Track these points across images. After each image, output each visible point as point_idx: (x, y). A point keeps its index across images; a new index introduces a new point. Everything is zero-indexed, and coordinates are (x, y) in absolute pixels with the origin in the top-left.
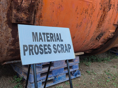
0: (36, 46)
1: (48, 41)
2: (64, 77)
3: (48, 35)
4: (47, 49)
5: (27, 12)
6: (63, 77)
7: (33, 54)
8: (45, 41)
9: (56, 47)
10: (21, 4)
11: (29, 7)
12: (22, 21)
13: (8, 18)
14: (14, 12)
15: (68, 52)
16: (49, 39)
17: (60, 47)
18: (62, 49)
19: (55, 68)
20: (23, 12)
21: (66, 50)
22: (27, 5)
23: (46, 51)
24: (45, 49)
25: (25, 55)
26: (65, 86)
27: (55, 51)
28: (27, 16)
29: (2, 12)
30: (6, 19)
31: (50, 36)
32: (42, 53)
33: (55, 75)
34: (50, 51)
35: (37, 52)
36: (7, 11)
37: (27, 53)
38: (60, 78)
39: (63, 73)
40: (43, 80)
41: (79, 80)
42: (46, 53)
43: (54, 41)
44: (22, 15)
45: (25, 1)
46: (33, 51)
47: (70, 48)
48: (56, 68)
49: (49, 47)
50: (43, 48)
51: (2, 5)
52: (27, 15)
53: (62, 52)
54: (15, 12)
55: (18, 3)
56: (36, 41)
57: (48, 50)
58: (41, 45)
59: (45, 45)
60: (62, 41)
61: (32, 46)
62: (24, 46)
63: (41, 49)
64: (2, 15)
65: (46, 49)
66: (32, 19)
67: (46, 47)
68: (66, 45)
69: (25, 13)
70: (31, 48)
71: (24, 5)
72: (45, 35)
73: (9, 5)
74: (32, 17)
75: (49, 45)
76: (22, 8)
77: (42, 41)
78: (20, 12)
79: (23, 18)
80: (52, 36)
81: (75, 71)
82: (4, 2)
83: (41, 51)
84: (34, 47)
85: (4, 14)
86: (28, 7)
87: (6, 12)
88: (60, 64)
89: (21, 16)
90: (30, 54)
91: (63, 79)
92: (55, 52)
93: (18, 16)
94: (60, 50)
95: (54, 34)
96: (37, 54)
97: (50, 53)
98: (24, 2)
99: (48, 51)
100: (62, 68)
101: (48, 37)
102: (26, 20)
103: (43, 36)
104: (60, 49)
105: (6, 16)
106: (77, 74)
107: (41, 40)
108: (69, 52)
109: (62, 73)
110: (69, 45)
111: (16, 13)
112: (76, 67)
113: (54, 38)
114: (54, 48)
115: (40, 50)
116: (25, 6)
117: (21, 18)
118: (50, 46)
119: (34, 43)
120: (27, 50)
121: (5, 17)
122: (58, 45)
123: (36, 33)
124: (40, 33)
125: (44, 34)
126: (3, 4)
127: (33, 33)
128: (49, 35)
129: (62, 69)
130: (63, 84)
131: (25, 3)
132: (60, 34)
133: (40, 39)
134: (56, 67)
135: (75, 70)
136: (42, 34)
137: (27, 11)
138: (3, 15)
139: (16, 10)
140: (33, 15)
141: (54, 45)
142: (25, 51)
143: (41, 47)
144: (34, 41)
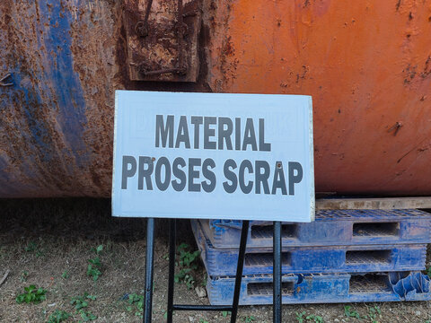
0: (164, 161)
1: (209, 145)
2: (340, 286)
3: (211, 127)
4: (201, 174)
5: (173, 42)
6: (336, 283)
7: (150, 187)
8: (197, 146)
9: (236, 171)
10: (147, 17)
11: (176, 20)
12: (158, 75)
13: (121, 65)
14: (132, 43)
15: (284, 192)
16: (214, 139)
17: (251, 171)
18: (262, 178)
19: (304, 245)
20: (160, 42)
21: (279, 184)
22: (169, 17)
23: (196, 181)
24: (194, 174)
25: (124, 186)
26: (336, 320)
27: (230, 183)
28: (172, 54)
29: (101, 47)
30: (115, 69)
31: (221, 128)
32: (178, 188)
33: (301, 271)
34: (209, 182)
35: (163, 181)
36: (114, 42)
37: (133, 181)
38: (320, 287)
39: (341, 271)
40: (252, 276)
41: (418, 313)
42: (194, 188)
43: (230, 147)
44: (158, 52)
45: (161, 3)
46: (153, 176)
47: (295, 180)
48: (307, 245)
49: (209, 168)
50: (186, 170)
51: (98, 25)
52: (173, 50)
53: (258, 191)
54: (134, 46)
55: (140, 13)
56: (164, 146)
57: (204, 179)
58: (180, 161)
59: (194, 162)
60: (266, 147)
61: (149, 160)
62: (127, 159)
63: (180, 174)
64: (103, 57)
65: (196, 175)
66: (189, 63)
67: (196, 168)
68: (279, 164)
69: (167, 46)
70: (146, 167)
71: (159, 18)
72: (202, 127)
73: (119, 21)
74: (189, 58)
75: (210, 162)
76: (154, 29)
77: (188, 146)
78: (150, 41)
79: (160, 62)
80: (226, 128)
81: (405, 274)
82: (104, 16)
83: (179, 181)
84: (155, 163)
85: (109, 53)
86: (173, 22)
87: (114, 47)
88: (329, 233)
89: (153, 58)
90: (140, 187)
91: (337, 293)
92: (230, 189)
93: (144, 58)
94: (251, 183)
95: (238, 121)
96: (163, 187)
97: (209, 189)
98: (159, 5)
99: (204, 183)
100: (338, 249)
101: (209, 133)
102: (171, 67)
103: (191, 128)
104: (249, 177)
105: (114, 58)
106: (410, 289)
107: (182, 144)
108: (292, 192)
109: (334, 271)
110: (294, 166)
111: (138, 46)
112: (411, 259)
113: (233, 137)
114: (228, 174)
115: (173, 178)
116: (164, 20)
117: (154, 62)
118: (213, 166)
119: (158, 153)
120: (132, 173)
121: (113, 63)
122: (246, 164)
123: (171, 119)
124: (183, 119)
125: (196, 121)
126: (101, 22)
127: (159, 118)
128: (215, 127)
129: (337, 255)
130: (334, 311)
131: (163, 8)
132: (262, 122)
133: (180, 138)
134: (309, 242)
135: (400, 267)
136: (189, 121)
137: (172, 38)
138: (106, 57)
139: (136, 37)
140: (194, 48)
141: (230, 163)
142: (126, 174)
143: (179, 167)
144: (157, 145)
